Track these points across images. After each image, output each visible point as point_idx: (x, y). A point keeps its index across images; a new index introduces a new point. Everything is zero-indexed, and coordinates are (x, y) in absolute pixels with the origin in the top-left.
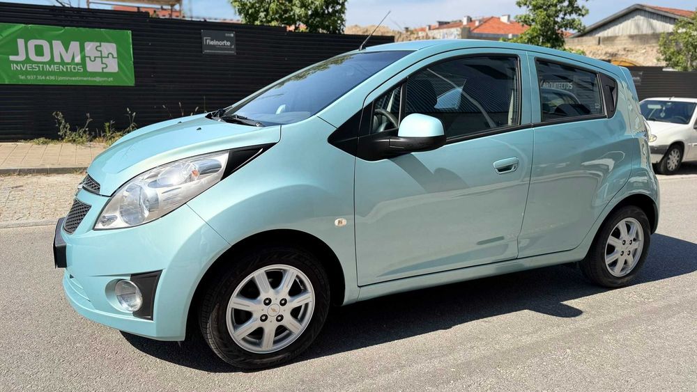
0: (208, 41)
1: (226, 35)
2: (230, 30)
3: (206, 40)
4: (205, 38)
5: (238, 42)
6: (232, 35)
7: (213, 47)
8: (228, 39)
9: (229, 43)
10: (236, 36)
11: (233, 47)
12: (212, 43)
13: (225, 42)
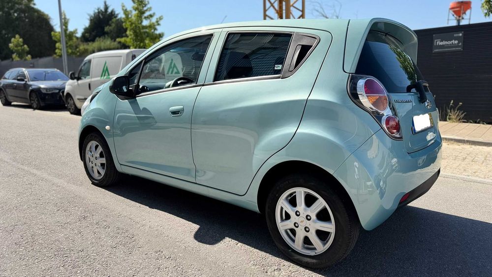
0: (438, 43)
1: (455, 35)
2: (457, 31)
3: (437, 42)
4: (435, 41)
5: (465, 40)
6: (461, 35)
7: (443, 46)
8: (455, 39)
9: (456, 42)
10: (464, 35)
11: (460, 44)
12: (441, 43)
13: (453, 41)
